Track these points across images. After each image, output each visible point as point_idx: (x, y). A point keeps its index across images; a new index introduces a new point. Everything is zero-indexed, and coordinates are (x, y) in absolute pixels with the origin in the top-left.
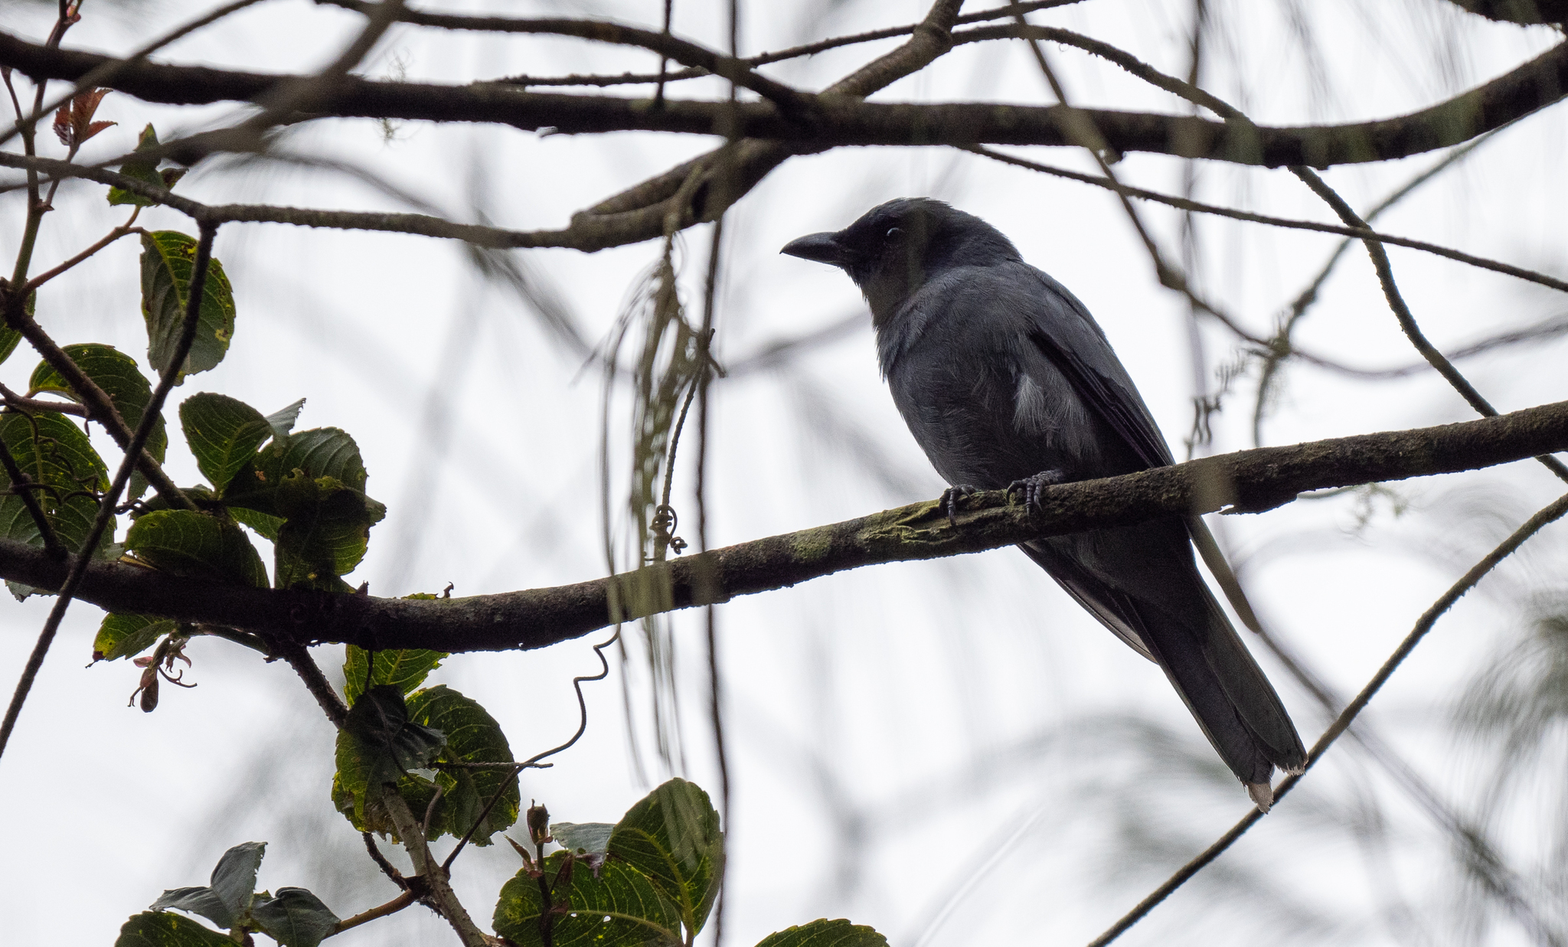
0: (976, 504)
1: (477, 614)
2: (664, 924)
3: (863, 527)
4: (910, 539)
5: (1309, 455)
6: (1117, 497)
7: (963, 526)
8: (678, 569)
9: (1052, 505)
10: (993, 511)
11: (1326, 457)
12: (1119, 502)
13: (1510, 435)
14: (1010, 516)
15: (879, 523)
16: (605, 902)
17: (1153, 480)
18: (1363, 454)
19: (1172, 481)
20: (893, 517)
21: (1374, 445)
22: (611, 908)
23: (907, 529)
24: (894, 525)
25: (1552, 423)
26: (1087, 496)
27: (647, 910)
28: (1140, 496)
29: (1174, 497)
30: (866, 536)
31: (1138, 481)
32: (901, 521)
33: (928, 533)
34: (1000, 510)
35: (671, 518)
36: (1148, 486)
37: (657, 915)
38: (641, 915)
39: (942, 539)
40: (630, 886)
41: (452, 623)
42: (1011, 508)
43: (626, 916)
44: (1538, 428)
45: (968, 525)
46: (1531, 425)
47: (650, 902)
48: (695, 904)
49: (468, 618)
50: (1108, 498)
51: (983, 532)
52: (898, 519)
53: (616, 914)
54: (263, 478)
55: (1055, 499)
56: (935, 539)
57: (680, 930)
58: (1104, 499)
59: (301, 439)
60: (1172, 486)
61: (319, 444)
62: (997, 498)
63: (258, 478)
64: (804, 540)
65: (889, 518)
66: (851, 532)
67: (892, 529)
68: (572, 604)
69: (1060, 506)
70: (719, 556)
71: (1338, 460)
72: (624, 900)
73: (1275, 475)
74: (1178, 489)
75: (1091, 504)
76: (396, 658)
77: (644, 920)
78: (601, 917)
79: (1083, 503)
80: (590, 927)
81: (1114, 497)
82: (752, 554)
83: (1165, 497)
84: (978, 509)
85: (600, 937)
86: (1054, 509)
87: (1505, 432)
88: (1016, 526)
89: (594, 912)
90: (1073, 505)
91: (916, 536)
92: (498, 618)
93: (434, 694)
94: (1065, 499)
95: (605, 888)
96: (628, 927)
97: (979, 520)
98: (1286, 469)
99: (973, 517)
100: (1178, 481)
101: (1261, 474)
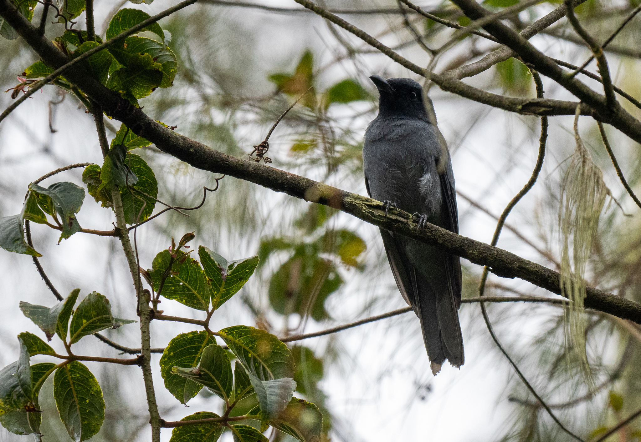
0: (395, 212)
1: (184, 143)
2: (203, 298)
3: (348, 196)
4: (366, 211)
5: (532, 267)
6: (453, 241)
7: (388, 218)
8: (269, 171)
9: (426, 230)
10: (401, 219)
11: (537, 271)
12: (453, 243)
13: (608, 302)
14: (409, 225)
15: (355, 198)
16: (185, 278)
17: (469, 243)
18: (551, 278)
19: (477, 247)
20: (362, 199)
21: (556, 277)
22: (186, 281)
23: (365, 207)
24: (361, 202)
25: (627, 307)
26: (442, 235)
27: (198, 289)
28: (462, 246)
29: (474, 254)
30: (348, 200)
31: (463, 240)
32: (364, 202)
33: (373, 213)
34: (404, 220)
35: (266, 147)
36: (466, 244)
37: (202, 293)
38: (196, 290)
39: (377, 218)
40: (197, 277)
41: (173, 142)
42: (410, 222)
43: (190, 287)
44: (621, 306)
45: (391, 219)
46: (618, 303)
47: (201, 287)
48: (221, 299)
49: (180, 143)
50: (449, 240)
51: (395, 225)
52: (363, 201)
53: (186, 284)
54: (125, 47)
55: (429, 228)
56: (375, 217)
57: (209, 304)
58: (448, 239)
59: (147, 41)
60: (476, 249)
61: (155, 48)
62: (404, 215)
63: (124, 46)
64: (323, 188)
65: (359, 199)
66: (343, 195)
67: (359, 203)
68: (222, 161)
69: (430, 232)
70: (287, 175)
71: (541, 274)
72: (192, 280)
73: (516, 267)
74: (478, 252)
75: (442, 238)
76: (134, 138)
77: (196, 292)
78: (180, 282)
79: (439, 236)
80: (174, 283)
81: (452, 240)
82: (301, 182)
83: (471, 251)
84: (395, 215)
85: (173, 288)
86: (427, 232)
87: (607, 300)
88: (409, 230)
89: (179, 279)
90: (435, 235)
91: (368, 211)
92: (192, 150)
93: (133, 157)
94: (432, 231)
95: (188, 272)
96: (186, 291)
97: (396, 220)
98: (521, 267)
99: (393, 217)
100: (479, 249)
101: (512, 264)
